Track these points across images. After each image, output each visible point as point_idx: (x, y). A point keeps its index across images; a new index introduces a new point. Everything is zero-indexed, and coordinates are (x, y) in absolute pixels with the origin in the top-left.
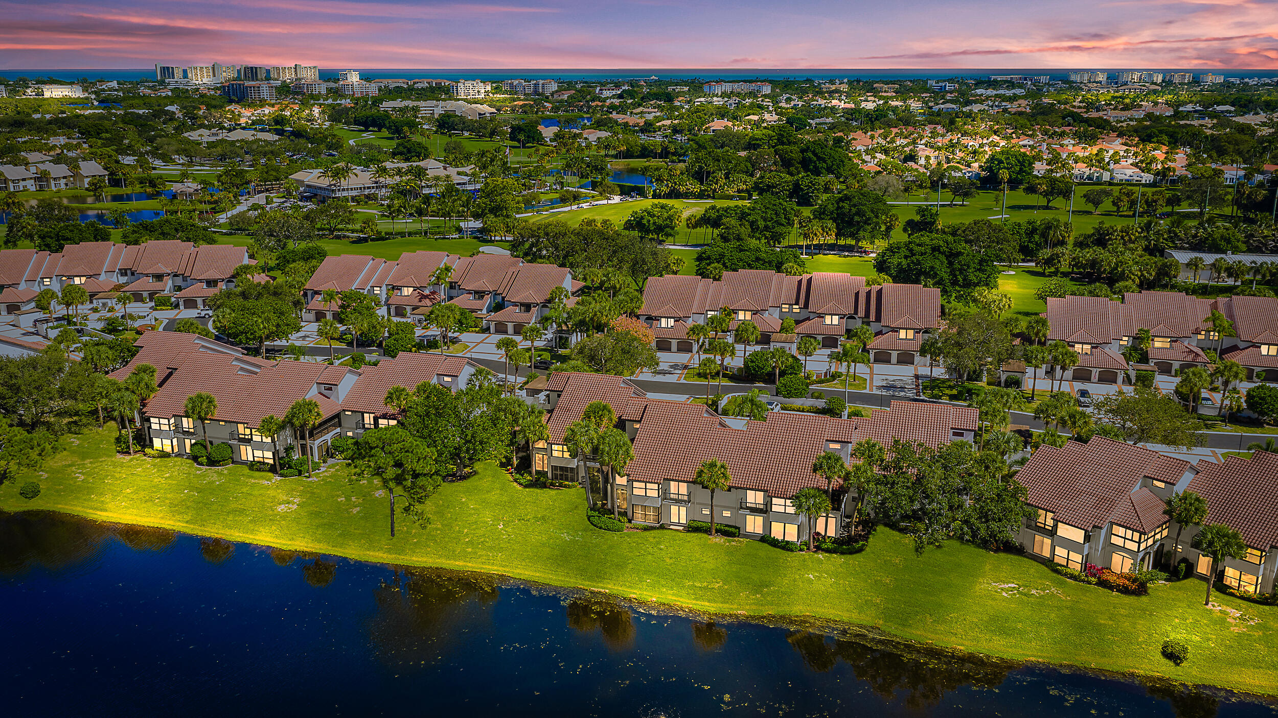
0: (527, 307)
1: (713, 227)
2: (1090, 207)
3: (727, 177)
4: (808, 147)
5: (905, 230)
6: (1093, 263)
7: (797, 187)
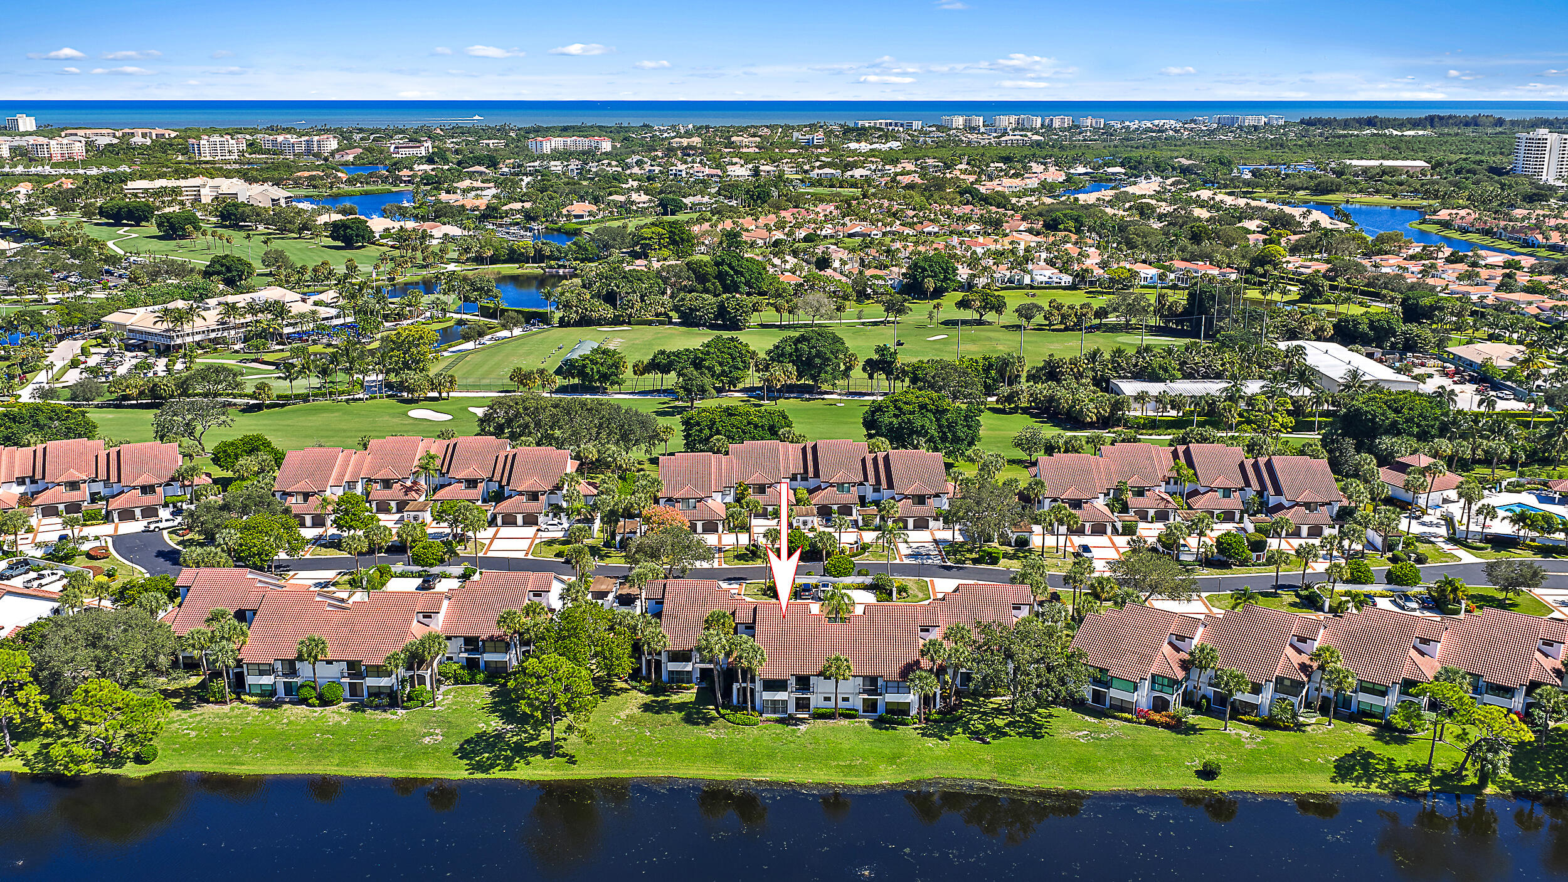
0: (534, 496)
1: (662, 373)
2: (1024, 322)
3: (643, 301)
4: (723, 260)
5: (864, 370)
6: (1051, 399)
7: (722, 311)
